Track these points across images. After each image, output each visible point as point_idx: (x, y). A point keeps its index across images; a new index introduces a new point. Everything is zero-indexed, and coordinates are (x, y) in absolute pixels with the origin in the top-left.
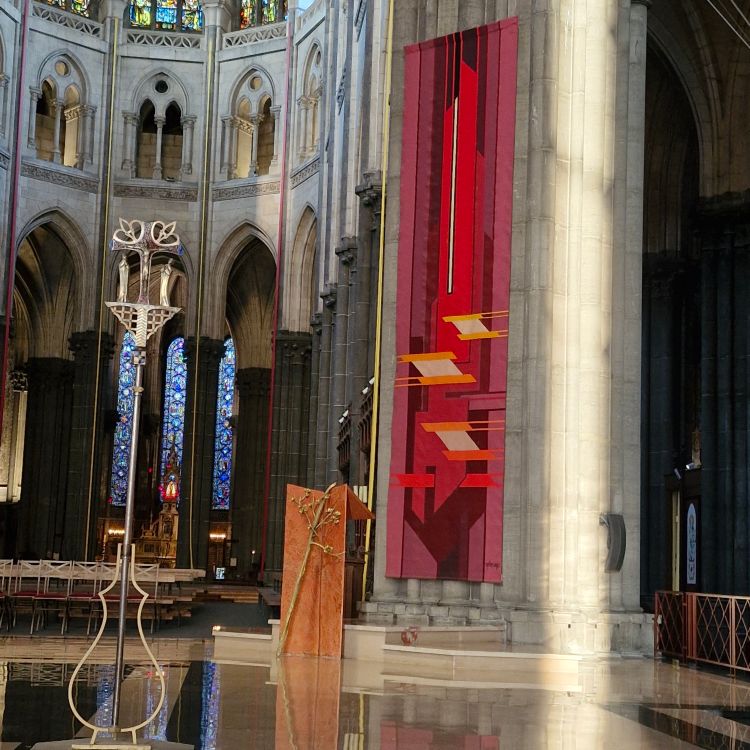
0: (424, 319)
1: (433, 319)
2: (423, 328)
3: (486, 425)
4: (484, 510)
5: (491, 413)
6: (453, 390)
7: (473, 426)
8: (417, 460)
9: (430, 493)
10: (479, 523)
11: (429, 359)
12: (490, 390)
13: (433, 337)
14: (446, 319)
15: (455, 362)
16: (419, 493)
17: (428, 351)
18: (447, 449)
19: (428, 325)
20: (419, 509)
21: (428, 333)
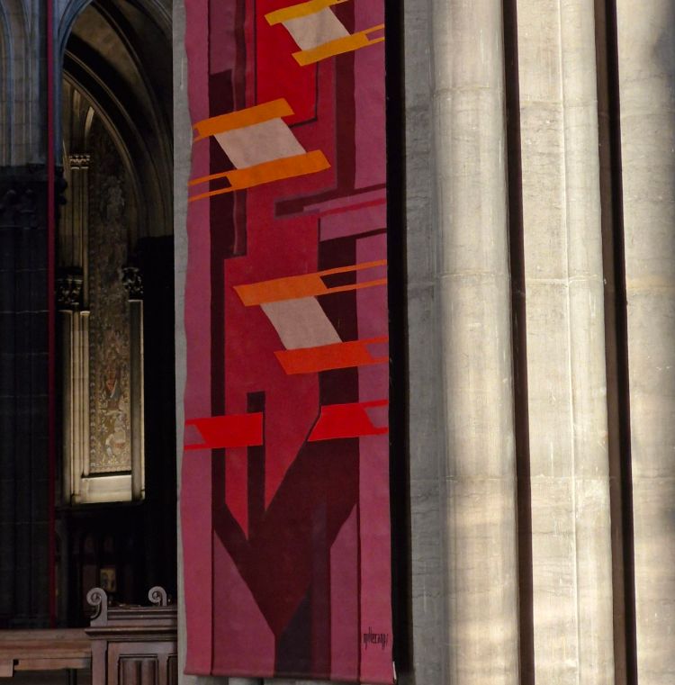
0: (232, 28)
1: (248, 23)
2: (231, 47)
3: (351, 278)
4: (355, 498)
5: (360, 243)
6: (290, 196)
7: (329, 281)
8: (232, 381)
9: (256, 458)
10: (347, 528)
11: (243, 124)
12: (357, 187)
13: (249, 68)
14: (272, 18)
15: (291, 123)
16: (237, 462)
17: (242, 106)
18: (283, 348)
19: (239, 36)
20: (238, 506)
21: (241, 60)
